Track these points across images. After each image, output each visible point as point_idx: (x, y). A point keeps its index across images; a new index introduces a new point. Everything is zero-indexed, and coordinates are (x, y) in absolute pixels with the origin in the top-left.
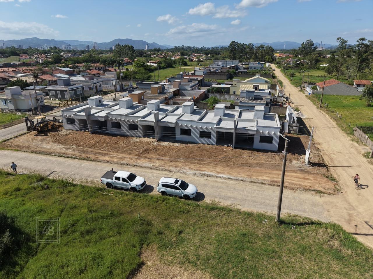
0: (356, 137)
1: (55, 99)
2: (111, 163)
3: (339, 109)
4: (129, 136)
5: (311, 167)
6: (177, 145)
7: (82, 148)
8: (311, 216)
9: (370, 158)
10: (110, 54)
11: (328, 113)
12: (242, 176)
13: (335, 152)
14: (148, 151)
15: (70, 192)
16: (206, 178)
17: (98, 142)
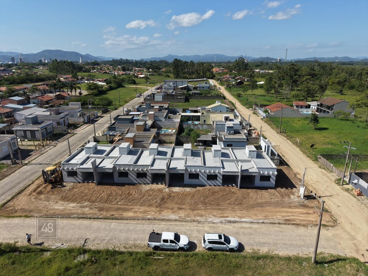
0: (321, 163)
1: (24, 139)
2: (139, 220)
3: (294, 134)
4: (137, 184)
5: (307, 201)
6: (188, 189)
7: (96, 204)
8: (331, 251)
9: (341, 185)
10: (43, 68)
11: (289, 139)
12: (260, 217)
13: (314, 181)
14: (165, 200)
15: (122, 262)
16: (233, 224)
17: (110, 195)
